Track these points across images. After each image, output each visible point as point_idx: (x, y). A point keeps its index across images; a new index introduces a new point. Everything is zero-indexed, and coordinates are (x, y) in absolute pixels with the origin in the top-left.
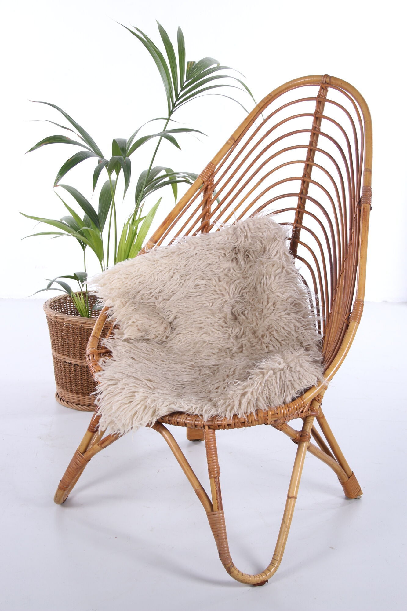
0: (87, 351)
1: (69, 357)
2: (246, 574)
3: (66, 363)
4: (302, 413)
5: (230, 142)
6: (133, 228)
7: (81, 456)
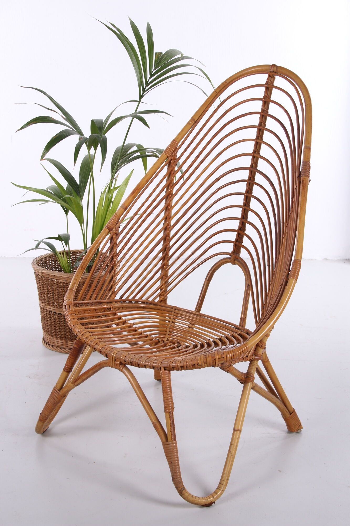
0: (64, 302)
1: (54, 307)
2: (195, 496)
3: (52, 312)
4: (247, 358)
5: (190, 122)
6: (109, 196)
7: (58, 393)
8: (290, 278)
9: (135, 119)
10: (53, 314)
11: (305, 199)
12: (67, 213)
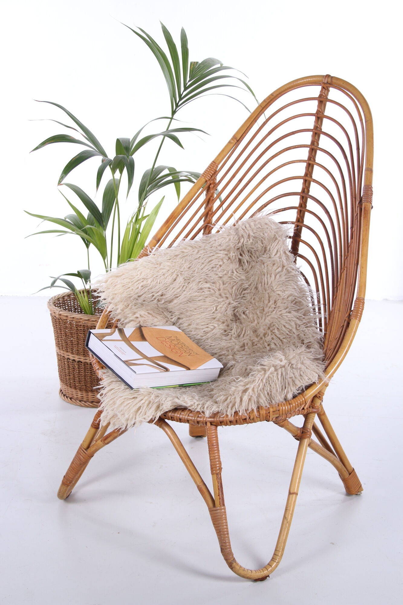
1: (73, 354)
2: (247, 569)
3: (70, 359)
4: (303, 410)
5: (232, 141)
6: (136, 226)
7: (84, 452)
8: (352, 318)
9: (166, 138)
10: (72, 361)
11: (367, 228)
12: (88, 246)
